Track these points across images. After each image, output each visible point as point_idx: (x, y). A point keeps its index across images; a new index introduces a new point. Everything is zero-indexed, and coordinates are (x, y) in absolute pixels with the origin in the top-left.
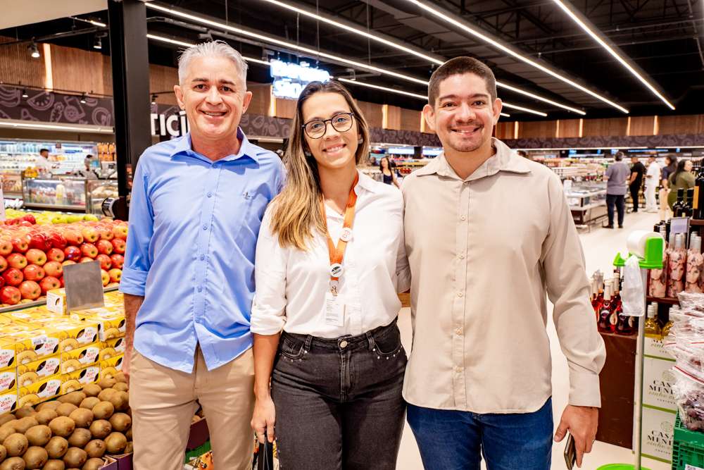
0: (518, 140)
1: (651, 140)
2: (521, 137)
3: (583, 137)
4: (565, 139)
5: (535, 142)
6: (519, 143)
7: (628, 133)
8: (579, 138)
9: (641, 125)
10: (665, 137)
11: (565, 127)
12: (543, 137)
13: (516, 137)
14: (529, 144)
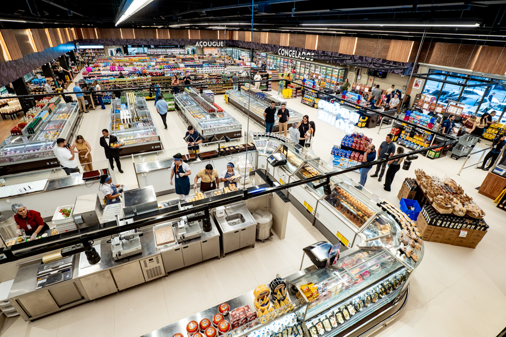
0: (99, 40)
1: (168, 41)
2: (100, 38)
3: (136, 39)
4: (127, 40)
5: (110, 41)
6: (100, 41)
7: (158, 38)
8: (134, 39)
9: (162, 33)
10: (173, 40)
11: (125, 33)
12: (114, 38)
13: (97, 38)
14: (107, 42)
